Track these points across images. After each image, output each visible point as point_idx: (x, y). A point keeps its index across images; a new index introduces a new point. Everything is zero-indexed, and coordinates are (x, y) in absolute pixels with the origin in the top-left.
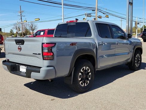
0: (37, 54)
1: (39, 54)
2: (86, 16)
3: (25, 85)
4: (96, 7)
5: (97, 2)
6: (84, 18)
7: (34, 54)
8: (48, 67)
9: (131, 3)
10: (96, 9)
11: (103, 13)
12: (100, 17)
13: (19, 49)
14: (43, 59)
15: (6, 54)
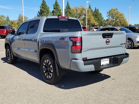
7: (121, 44)
14: (125, 47)
15: (81, 52)
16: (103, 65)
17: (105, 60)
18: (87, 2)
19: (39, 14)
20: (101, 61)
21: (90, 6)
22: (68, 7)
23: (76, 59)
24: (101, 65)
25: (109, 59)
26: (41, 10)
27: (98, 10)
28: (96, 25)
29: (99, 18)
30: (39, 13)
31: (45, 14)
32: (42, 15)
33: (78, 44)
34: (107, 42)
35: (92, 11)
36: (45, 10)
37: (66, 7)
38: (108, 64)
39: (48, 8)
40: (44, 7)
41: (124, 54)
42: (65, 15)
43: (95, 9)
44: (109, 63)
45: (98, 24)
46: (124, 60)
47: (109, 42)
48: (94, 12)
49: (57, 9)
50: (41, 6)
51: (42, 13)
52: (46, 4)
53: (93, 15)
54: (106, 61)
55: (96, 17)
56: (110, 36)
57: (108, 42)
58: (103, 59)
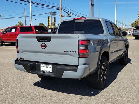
0: (70, 52)
1: (74, 52)
2: (51, 14)
3: (34, 84)
4: (60, 7)
5: (61, 2)
6: (49, 17)
7: (67, 51)
8: (84, 64)
9: (93, 5)
10: (60, 8)
11: (67, 13)
12: (63, 16)
13: (42, 46)
14: (79, 57)
15: (19, 53)
24: (41, 70)
58: (43, 64)
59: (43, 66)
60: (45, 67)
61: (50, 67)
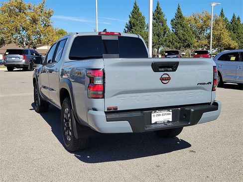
0: (205, 84)
1: (209, 83)
7: (200, 84)
15: (103, 97)
16: (156, 123)
17: (161, 113)
18: (213, 5)
19: (126, 29)
20: (152, 114)
21: (222, 11)
22: (179, 16)
23: (95, 110)
24: (153, 122)
25: (171, 113)
26: (130, 22)
27: (238, 18)
28: (232, 46)
29: (240, 34)
30: (127, 27)
31: (138, 28)
32: (132, 31)
33: (99, 82)
34: (163, 80)
35: (226, 20)
36: (138, 22)
37: (176, 15)
38: (169, 122)
39: (144, 18)
40: (136, 16)
41: (209, 104)
42: (174, 30)
43: (233, 17)
44: (171, 120)
45: (236, 44)
46: (205, 115)
47: (169, 79)
48: (231, 23)
49: (159, 19)
50: (131, 16)
51: (131, 28)
52: (140, 11)
53: (228, 28)
54: (164, 115)
55: (234, 33)
56: (172, 67)
57: (165, 80)
58: (157, 111)
59: (155, 114)
60: (159, 115)
61: (169, 112)
